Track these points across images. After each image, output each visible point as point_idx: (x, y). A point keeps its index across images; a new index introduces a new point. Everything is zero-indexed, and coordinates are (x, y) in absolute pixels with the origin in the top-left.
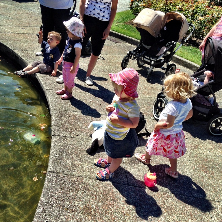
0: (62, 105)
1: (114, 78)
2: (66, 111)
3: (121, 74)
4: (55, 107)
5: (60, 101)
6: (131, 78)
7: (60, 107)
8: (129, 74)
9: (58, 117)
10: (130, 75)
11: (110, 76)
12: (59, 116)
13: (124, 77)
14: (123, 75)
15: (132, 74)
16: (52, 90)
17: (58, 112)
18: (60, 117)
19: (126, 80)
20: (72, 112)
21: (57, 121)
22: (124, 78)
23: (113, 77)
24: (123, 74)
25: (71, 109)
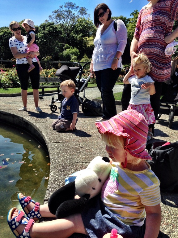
0: (68, 156)
1: (104, 128)
2: (72, 163)
3: (118, 119)
4: (57, 159)
5: (65, 153)
6: (137, 124)
7: (65, 160)
8: (131, 117)
9: (58, 171)
10: (134, 118)
11: (97, 126)
12: (60, 170)
13: (123, 123)
14: (120, 121)
15: (137, 117)
16: (56, 143)
17: (60, 165)
18: (61, 172)
19: (127, 128)
20: (82, 163)
21: (57, 176)
22: (123, 125)
23: (103, 126)
24: (120, 118)
25: (80, 160)
